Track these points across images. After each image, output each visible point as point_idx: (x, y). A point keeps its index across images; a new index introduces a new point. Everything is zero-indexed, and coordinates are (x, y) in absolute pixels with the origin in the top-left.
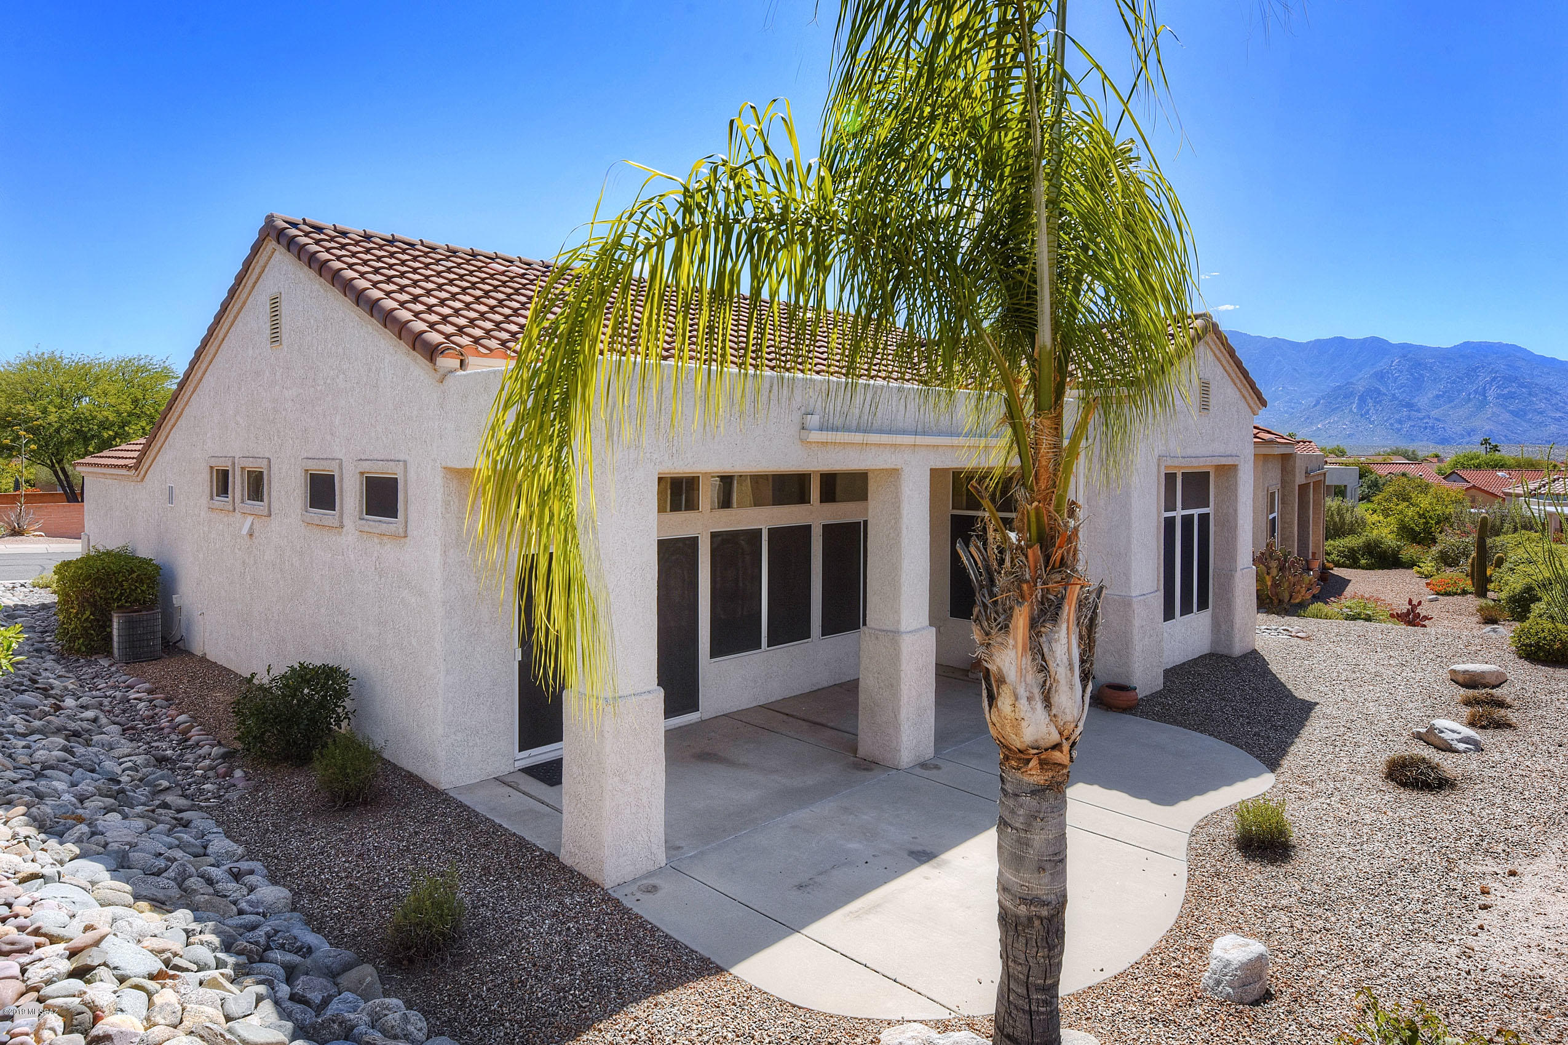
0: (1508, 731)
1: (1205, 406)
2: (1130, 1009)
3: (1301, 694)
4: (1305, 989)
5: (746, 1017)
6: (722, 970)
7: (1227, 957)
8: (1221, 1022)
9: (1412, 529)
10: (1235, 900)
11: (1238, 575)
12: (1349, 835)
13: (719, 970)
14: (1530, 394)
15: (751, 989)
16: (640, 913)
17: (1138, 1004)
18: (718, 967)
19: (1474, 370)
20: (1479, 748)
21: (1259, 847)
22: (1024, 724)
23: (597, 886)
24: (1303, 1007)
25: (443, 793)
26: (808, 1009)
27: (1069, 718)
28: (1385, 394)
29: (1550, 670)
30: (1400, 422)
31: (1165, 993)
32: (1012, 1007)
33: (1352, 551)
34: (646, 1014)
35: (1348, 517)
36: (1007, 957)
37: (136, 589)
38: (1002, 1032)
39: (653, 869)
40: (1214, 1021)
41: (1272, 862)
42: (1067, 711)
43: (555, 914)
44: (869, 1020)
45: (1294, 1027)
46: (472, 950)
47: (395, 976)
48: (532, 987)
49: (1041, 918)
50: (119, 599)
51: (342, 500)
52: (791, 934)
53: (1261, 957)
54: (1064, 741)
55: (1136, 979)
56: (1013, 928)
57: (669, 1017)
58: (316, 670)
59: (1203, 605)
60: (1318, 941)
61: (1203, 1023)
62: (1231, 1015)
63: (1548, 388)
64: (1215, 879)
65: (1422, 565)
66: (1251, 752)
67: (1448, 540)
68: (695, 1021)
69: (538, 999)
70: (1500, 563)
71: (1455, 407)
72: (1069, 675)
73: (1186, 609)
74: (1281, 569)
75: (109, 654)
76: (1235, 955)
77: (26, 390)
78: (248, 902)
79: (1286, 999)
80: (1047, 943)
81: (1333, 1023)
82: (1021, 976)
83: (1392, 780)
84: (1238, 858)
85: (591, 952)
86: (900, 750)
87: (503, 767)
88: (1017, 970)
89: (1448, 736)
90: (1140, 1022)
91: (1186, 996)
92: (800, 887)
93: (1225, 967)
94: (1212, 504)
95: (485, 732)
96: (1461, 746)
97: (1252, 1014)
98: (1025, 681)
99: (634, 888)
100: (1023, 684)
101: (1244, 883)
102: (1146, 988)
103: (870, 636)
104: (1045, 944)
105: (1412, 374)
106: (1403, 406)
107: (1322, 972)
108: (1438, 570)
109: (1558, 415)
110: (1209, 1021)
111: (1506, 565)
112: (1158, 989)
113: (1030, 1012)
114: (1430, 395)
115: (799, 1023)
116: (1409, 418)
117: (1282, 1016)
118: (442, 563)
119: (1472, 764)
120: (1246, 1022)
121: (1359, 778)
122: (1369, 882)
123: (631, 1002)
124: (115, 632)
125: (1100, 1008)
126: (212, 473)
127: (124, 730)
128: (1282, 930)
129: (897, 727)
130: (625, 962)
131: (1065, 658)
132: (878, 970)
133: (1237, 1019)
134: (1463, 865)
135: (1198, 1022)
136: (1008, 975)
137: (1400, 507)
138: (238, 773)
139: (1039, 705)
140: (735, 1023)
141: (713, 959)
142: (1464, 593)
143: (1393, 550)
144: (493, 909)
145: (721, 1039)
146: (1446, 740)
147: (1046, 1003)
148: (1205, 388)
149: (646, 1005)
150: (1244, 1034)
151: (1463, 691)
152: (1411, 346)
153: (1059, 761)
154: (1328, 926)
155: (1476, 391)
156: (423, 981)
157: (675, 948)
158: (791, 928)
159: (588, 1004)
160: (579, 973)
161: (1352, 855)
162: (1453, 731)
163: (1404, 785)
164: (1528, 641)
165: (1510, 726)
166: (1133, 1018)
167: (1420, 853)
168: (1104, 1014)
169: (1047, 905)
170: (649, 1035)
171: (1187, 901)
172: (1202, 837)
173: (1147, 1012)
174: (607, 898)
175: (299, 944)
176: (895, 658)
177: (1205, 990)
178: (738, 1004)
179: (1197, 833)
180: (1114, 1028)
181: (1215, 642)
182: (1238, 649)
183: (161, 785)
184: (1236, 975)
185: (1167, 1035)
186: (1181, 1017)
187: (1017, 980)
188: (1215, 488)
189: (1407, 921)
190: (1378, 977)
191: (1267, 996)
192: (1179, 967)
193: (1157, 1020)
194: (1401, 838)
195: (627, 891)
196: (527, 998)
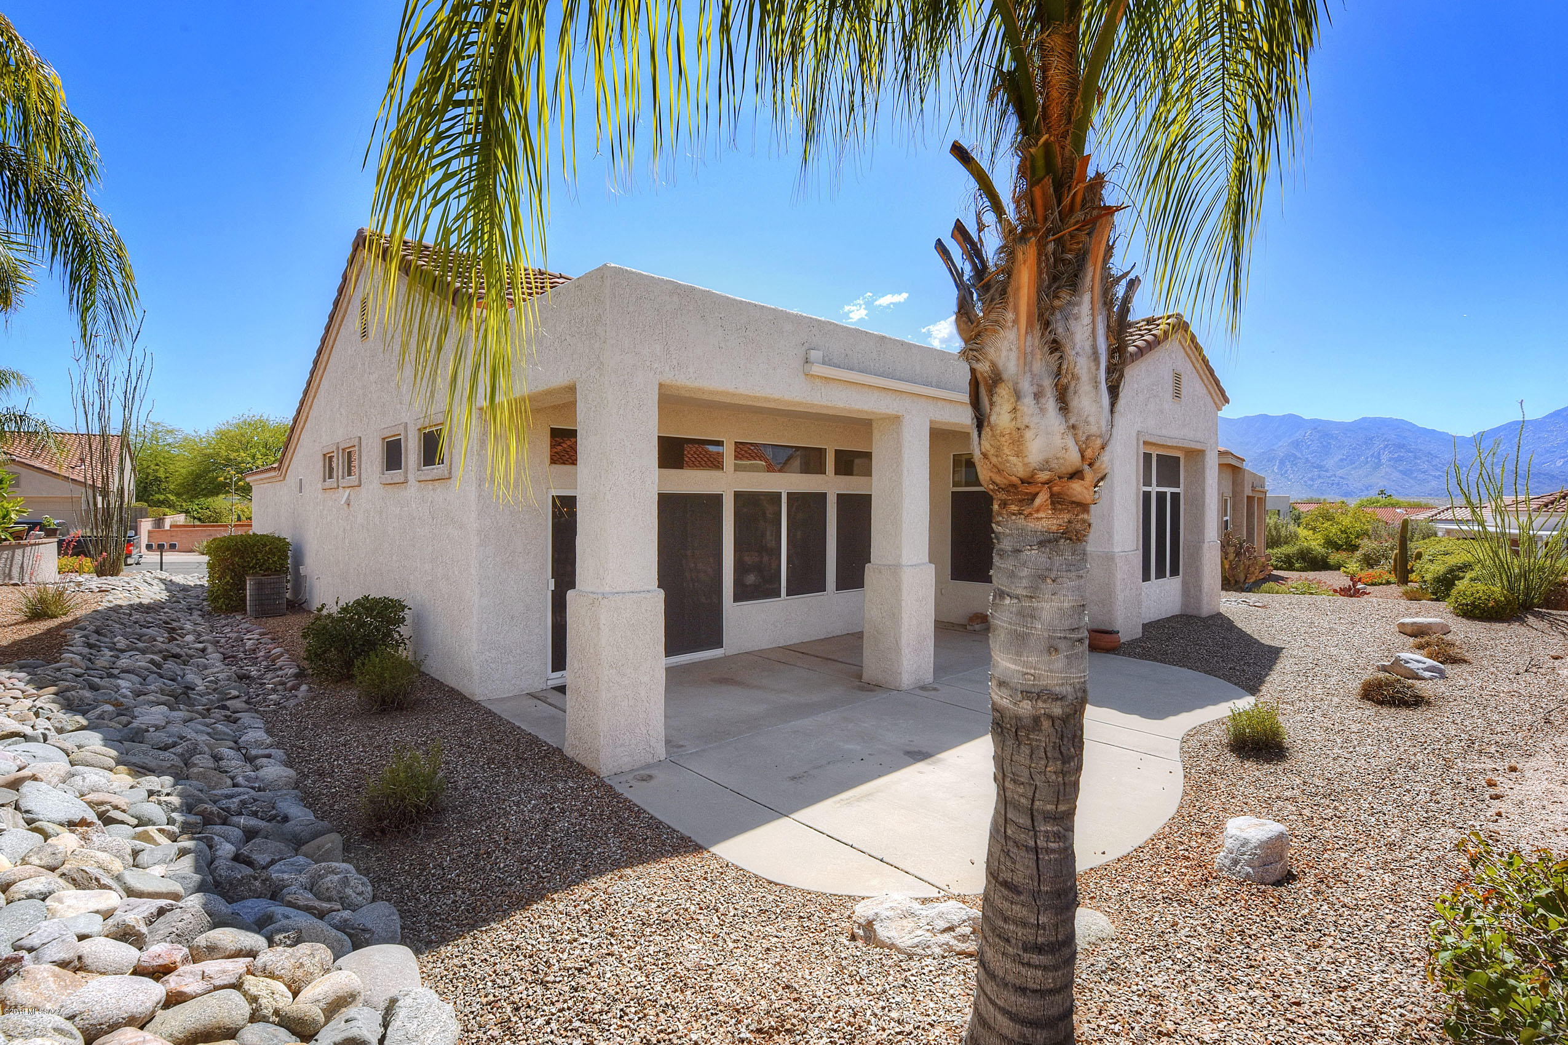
0: (1464, 666)
1: (1177, 395)
2: (1138, 888)
3: (1267, 641)
4: (1329, 870)
5: (715, 892)
6: (701, 848)
7: (1244, 835)
8: (1243, 902)
9: (1335, 542)
10: (1236, 793)
11: (1206, 546)
12: (1339, 741)
13: (698, 848)
14: (1415, 458)
15: (727, 866)
16: (630, 798)
17: (1146, 884)
18: (697, 845)
19: (1371, 439)
20: (1442, 675)
21: (1253, 749)
22: (1029, 435)
23: (592, 773)
24: (1331, 888)
25: (477, 703)
26: (785, 886)
27: (1093, 429)
28: (1300, 458)
29: (1488, 625)
30: (1312, 479)
31: (1176, 873)
32: (1010, 843)
33: (1288, 556)
34: (606, 886)
35: (1283, 532)
36: (1004, 775)
37: (268, 560)
38: (996, 878)
39: (651, 761)
40: (1236, 901)
41: (1268, 761)
42: (1092, 419)
43: (544, 796)
44: (850, 897)
45: (1325, 907)
46: (449, 825)
47: (365, 846)
48: (497, 858)
49: (1052, 718)
50: (253, 567)
51: (406, 457)
52: (778, 818)
53: (1281, 836)
54: (1086, 467)
55: (1142, 861)
56: (1013, 734)
57: (631, 888)
58: (376, 601)
59: (1175, 572)
60: (1332, 827)
61: (1223, 902)
62: (1253, 894)
63: (1429, 453)
64: (1213, 776)
65: (1347, 566)
66: (1229, 681)
67: (1367, 545)
68: (659, 893)
69: (499, 869)
70: (1419, 556)
71: (1355, 468)
72: (1094, 368)
73: (1161, 574)
74: (1238, 554)
75: (244, 610)
76: (1253, 834)
77: (240, 442)
78: (243, 777)
79: (1311, 879)
80: (1061, 753)
81: (1369, 903)
82: (1023, 800)
83: (1369, 700)
84: (1232, 759)
85: (569, 828)
86: (901, 673)
87: (537, 685)
88: (1017, 793)
89: (1413, 666)
90: (1152, 902)
91: (1199, 877)
92: (793, 778)
93: (1242, 846)
94: (1182, 485)
95: (518, 651)
96: (1427, 674)
97: (1276, 894)
98: (1031, 371)
99: (630, 776)
100: (1028, 375)
101: (1242, 779)
102: (1154, 869)
103: (874, 572)
104: (1057, 755)
105: (1321, 443)
106: (1314, 467)
107: (1343, 855)
108: (1362, 570)
109: (1438, 474)
110: (1229, 901)
111: (1426, 557)
112: (1168, 870)
113: (1036, 850)
114: (1336, 459)
115: (771, 898)
116: (1319, 477)
117: (1311, 896)
118: (477, 495)
119: (1441, 687)
120: (1271, 902)
121: (1336, 699)
122: (1371, 777)
123: (594, 874)
124: (248, 594)
125: (1104, 888)
126: (325, 460)
127: (225, 658)
128: (1290, 817)
129: (898, 650)
130: (601, 838)
131: (1088, 345)
132: (864, 850)
133: (1261, 899)
134: (1460, 764)
135: (1217, 902)
136: (1005, 801)
137: (1325, 525)
138: (304, 687)
139: (1051, 404)
140: (702, 896)
141: (693, 838)
142: (1388, 583)
143: (1322, 556)
144: (485, 791)
145: (682, 911)
146: (1412, 670)
147: (1058, 837)
148: (1177, 378)
149: (609, 877)
150: (1271, 913)
151: (1411, 639)
152: (1320, 421)
153: (1078, 498)
154: (1338, 814)
155: (1372, 456)
156: (391, 851)
157: (657, 828)
158: (779, 812)
159: (549, 874)
160: (549, 846)
161: (1348, 756)
162: (1418, 662)
163: (1381, 703)
164: (1464, 601)
165: (1465, 661)
166: (1143, 897)
167: (1415, 754)
168: (1110, 893)
169: (1061, 699)
170: (604, 906)
171: (1186, 793)
172: (1194, 743)
173: (1158, 892)
174: (600, 784)
175: (274, 812)
176: (897, 591)
177: (1221, 870)
178: (710, 879)
179: (1188, 740)
180: (1122, 908)
181: (1185, 605)
182: (1205, 611)
183: (230, 693)
184: (1256, 854)
185: (1184, 915)
186: (1197, 897)
187: (1017, 807)
188: (1185, 472)
189: (1420, 809)
190: (1405, 860)
191: (1289, 877)
192: (1187, 850)
193: (1171, 899)
194: (1391, 742)
195: (623, 779)
196: (488, 869)
